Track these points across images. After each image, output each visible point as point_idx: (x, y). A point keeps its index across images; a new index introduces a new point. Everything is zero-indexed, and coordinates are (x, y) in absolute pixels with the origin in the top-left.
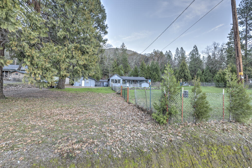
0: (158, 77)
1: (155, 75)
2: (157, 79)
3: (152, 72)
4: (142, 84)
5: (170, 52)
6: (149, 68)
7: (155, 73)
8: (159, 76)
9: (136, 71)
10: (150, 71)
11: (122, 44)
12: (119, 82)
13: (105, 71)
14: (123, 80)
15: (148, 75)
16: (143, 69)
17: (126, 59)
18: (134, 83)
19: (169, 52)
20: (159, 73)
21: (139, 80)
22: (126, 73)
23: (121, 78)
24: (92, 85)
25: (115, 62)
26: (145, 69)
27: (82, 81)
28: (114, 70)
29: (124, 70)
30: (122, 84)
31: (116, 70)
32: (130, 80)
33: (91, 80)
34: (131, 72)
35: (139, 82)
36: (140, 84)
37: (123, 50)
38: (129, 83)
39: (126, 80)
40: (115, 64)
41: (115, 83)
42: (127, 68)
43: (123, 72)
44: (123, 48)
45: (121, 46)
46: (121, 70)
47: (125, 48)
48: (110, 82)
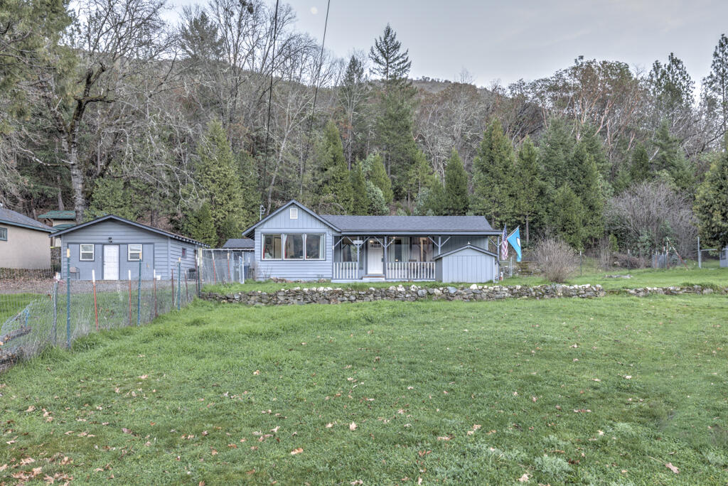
0: (583, 212)
1: (566, 202)
2: (583, 229)
3: (548, 185)
4: (444, 259)
5: (679, 61)
6: (529, 160)
7: (566, 189)
8: (591, 207)
9: (456, 184)
10: (538, 182)
11: (383, 36)
12: (313, 253)
13: (276, 189)
14: (336, 239)
15: (523, 202)
16: (497, 168)
17: (402, 116)
18: (418, 256)
19: (668, 63)
20: (592, 187)
21: (440, 235)
22: (407, 199)
23: (322, 226)
24: (163, 271)
25: (332, 139)
26: (506, 167)
27: (106, 247)
28: (326, 182)
29: (390, 181)
30: (333, 266)
31: (339, 180)
32: (386, 235)
33: (156, 244)
34: (431, 190)
35: (440, 246)
36: (439, 260)
37: (390, 68)
38: (380, 257)
39: (358, 238)
40: (331, 149)
41: (286, 257)
42: (411, 173)
43: (380, 191)
44: (387, 59)
45: (374, 45)
46: (371, 184)
47: (398, 58)
48: (256, 250)
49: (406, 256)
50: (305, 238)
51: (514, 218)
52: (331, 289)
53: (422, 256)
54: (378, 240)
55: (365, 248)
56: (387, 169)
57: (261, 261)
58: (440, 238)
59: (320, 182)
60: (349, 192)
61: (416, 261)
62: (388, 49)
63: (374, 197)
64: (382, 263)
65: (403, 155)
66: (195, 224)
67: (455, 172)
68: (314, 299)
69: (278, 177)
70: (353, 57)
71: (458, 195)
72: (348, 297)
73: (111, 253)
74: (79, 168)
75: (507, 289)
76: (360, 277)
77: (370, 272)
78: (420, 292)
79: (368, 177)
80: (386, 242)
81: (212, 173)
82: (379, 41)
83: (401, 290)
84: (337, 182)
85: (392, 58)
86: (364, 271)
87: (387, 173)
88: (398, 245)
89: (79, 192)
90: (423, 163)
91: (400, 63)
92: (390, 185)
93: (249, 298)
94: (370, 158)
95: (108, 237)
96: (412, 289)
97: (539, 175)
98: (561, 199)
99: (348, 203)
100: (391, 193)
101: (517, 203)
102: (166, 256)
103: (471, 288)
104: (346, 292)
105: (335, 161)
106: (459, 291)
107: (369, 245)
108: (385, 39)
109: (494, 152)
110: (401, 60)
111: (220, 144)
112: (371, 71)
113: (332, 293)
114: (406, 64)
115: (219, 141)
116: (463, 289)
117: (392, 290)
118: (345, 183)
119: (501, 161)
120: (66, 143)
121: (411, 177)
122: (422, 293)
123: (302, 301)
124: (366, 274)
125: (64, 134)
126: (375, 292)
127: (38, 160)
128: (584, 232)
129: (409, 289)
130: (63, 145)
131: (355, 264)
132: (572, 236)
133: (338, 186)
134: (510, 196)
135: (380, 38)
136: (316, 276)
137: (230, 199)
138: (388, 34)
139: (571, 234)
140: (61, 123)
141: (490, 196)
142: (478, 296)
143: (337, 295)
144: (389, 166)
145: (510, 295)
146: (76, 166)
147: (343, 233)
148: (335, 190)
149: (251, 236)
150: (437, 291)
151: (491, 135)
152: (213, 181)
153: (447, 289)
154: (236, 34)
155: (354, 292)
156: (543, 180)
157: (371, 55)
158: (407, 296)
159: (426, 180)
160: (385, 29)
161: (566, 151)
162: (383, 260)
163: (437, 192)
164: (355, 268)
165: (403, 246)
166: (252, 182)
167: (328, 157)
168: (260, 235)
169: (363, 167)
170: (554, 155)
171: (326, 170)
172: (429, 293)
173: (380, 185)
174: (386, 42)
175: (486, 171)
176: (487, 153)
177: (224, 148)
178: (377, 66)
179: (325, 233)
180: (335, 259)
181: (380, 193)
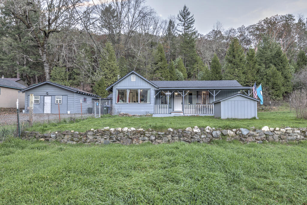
0: (283, 79)
1: (274, 75)
2: (282, 88)
3: (263, 68)
4: (222, 103)
6: (252, 57)
7: (273, 68)
8: (285, 77)
9: (216, 69)
10: (257, 66)
11: (183, 9)
14: (156, 92)
15: (250, 76)
16: (237, 60)
17: (191, 42)
18: (201, 102)
20: (286, 67)
21: (214, 89)
22: (193, 78)
23: (149, 85)
24: (71, 109)
25: (160, 50)
26: (241, 60)
27: (45, 97)
28: (158, 69)
29: (186, 69)
30: (154, 107)
31: (163, 68)
32: (183, 90)
33: (68, 96)
34: (204, 72)
35: (214, 96)
36: (217, 103)
37: (185, 23)
38: (181, 102)
39: (168, 92)
40: (159, 54)
41: (129, 102)
42: (195, 66)
43: (181, 73)
44: (185, 19)
45: (179, 13)
46: (177, 70)
47: (189, 19)
48: (113, 98)
49: (194, 101)
50: (139, 91)
51: (245, 83)
52: (134, 129)
53: (203, 101)
54: (180, 93)
55: (172, 97)
56: (184, 64)
57: (116, 104)
58: (214, 91)
59: (155, 69)
60: (168, 73)
61: (200, 104)
62: (185, 15)
63: (179, 76)
64: (182, 105)
65: (192, 58)
66: (97, 87)
67: (216, 63)
68: (119, 138)
69: (136, 67)
70: (170, 20)
71: (217, 74)
72: (149, 137)
73: (48, 100)
74: (47, 63)
75: (299, 132)
76: (170, 113)
77: (175, 110)
78: (214, 133)
79: (177, 68)
80: (184, 94)
81: (106, 65)
82: (181, 11)
83: (197, 131)
84: (162, 69)
85: (187, 19)
86: (172, 109)
87: (185, 66)
88: (191, 96)
89: (47, 74)
90: (200, 62)
91: (190, 21)
92: (186, 71)
93: (63, 137)
94: (177, 60)
95: (46, 92)
96: (207, 131)
97: (257, 63)
98: (271, 73)
99: (167, 78)
100: (186, 75)
101: (247, 76)
102: (73, 101)
103: (263, 129)
104: (147, 132)
105: (161, 60)
106: (252, 132)
107: (175, 96)
108: (184, 10)
109: (235, 52)
110: (190, 19)
111: (110, 52)
112: (178, 25)
113: (135, 133)
114: (192, 21)
115: (110, 51)
116: (255, 130)
117: (189, 131)
118: (166, 69)
119: (238, 57)
120: (41, 51)
121: (195, 68)
122: (217, 134)
123: (108, 140)
124: (173, 111)
125: (40, 47)
126: (173, 133)
127: (31, 60)
128: (283, 89)
129: (204, 130)
130: (40, 53)
131: (167, 106)
132: (277, 92)
133: (163, 71)
134: (243, 73)
135: (182, 11)
136: (145, 112)
137: (115, 76)
138: (185, 9)
139: (277, 90)
140: (39, 43)
141: (233, 74)
142: (271, 138)
143: (139, 135)
144: (185, 63)
145: (302, 137)
146: (46, 62)
147: (159, 89)
148: (162, 72)
149: (111, 90)
150: (230, 133)
151: (233, 45)
152: (107, 69)
153: (240, 131)
154: (120, 7)
155: (154, 132)
156: (259, 65)
157: (178, 18)
158: (203, 136)
159: (201, 69)
160: (183, 7)
161: (271, 51)
162: (182, 103)
163: (207, 73)
164: (167, 108)
165: (193, 96)
166: (126, 70)
167: (158, 58)
168: (115, 90)
169: (174, 64)
170: (265, 53)
171: (157, 63)
172: (223, 135)
173: (182, 71)
174: (184, 12)
175: (230, 62)
176: (231, 54)
177: (112, 54)
178: (180, 22)
179: (150, 89)
180: (156, 103)
181: (182, 74)
